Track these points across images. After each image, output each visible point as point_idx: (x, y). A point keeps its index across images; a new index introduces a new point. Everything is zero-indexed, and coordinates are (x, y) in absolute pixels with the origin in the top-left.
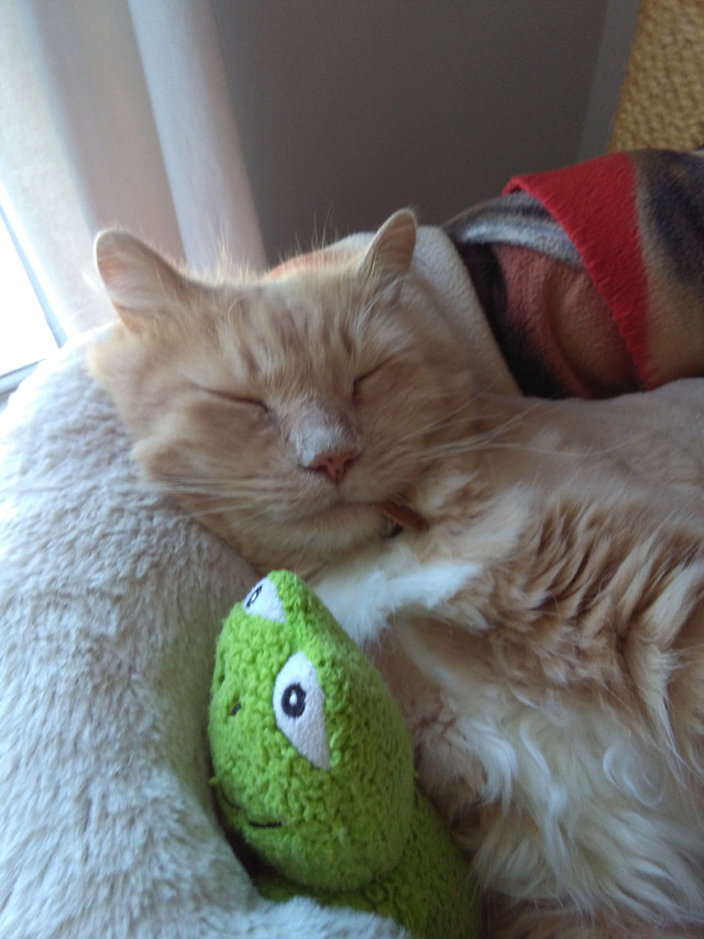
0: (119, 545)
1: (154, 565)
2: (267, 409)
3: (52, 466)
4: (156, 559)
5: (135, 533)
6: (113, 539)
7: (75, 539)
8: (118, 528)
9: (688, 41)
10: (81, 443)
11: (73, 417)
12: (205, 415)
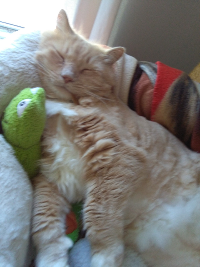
0: (19, 64)
1: (23, 72)
2: (64, 61)
3: (20, 44)
4: (24, 71)
5: (24, 64)
6: (19, 62)
7: (13, 57)
8: (22, 61)
10: (29, 44)
11: (32, 38)
12: (52, 54)
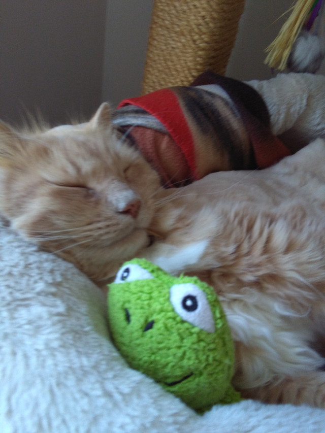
2: (88, 189)
9: (173, 48)
